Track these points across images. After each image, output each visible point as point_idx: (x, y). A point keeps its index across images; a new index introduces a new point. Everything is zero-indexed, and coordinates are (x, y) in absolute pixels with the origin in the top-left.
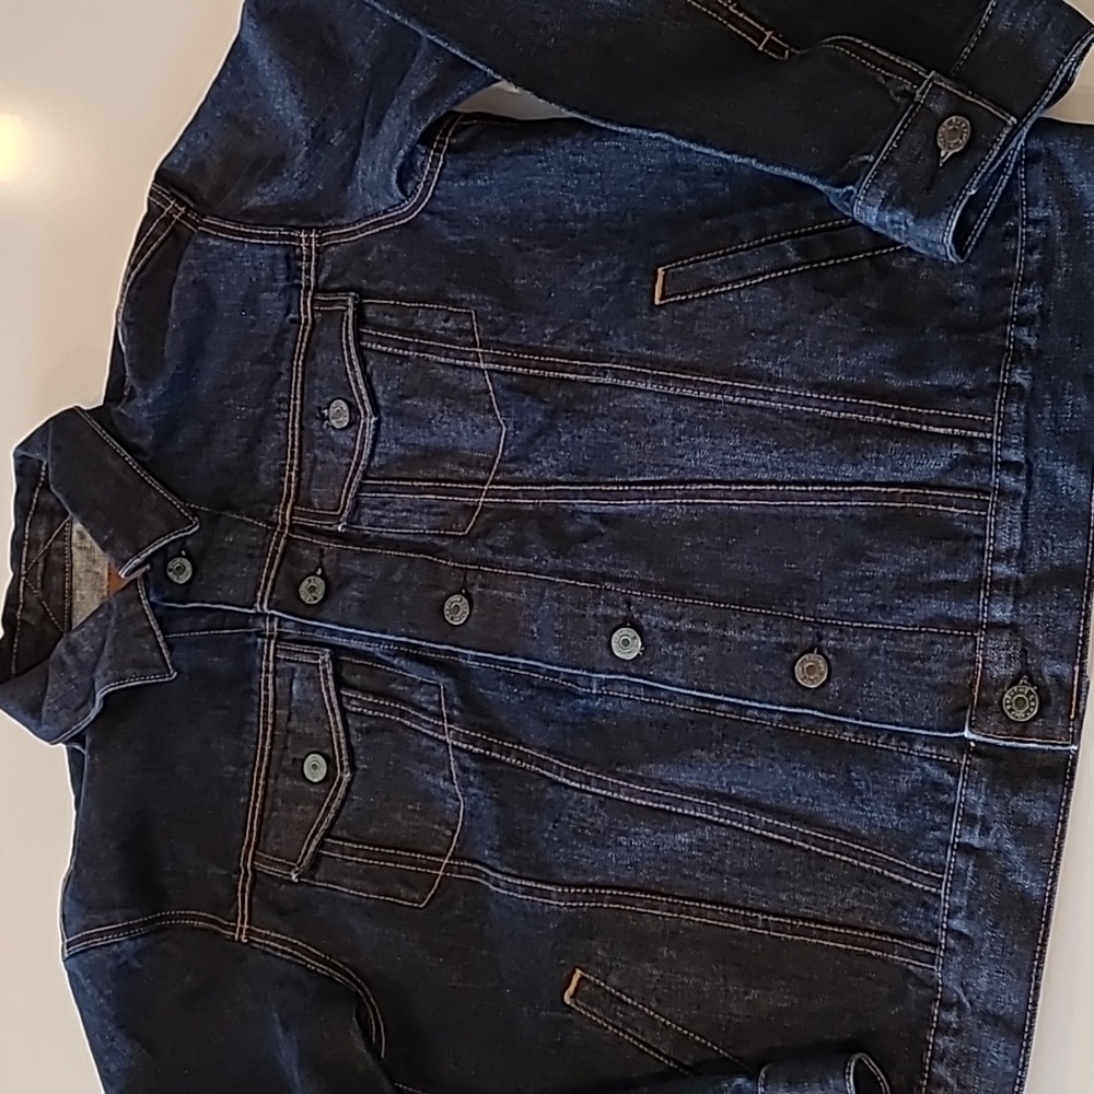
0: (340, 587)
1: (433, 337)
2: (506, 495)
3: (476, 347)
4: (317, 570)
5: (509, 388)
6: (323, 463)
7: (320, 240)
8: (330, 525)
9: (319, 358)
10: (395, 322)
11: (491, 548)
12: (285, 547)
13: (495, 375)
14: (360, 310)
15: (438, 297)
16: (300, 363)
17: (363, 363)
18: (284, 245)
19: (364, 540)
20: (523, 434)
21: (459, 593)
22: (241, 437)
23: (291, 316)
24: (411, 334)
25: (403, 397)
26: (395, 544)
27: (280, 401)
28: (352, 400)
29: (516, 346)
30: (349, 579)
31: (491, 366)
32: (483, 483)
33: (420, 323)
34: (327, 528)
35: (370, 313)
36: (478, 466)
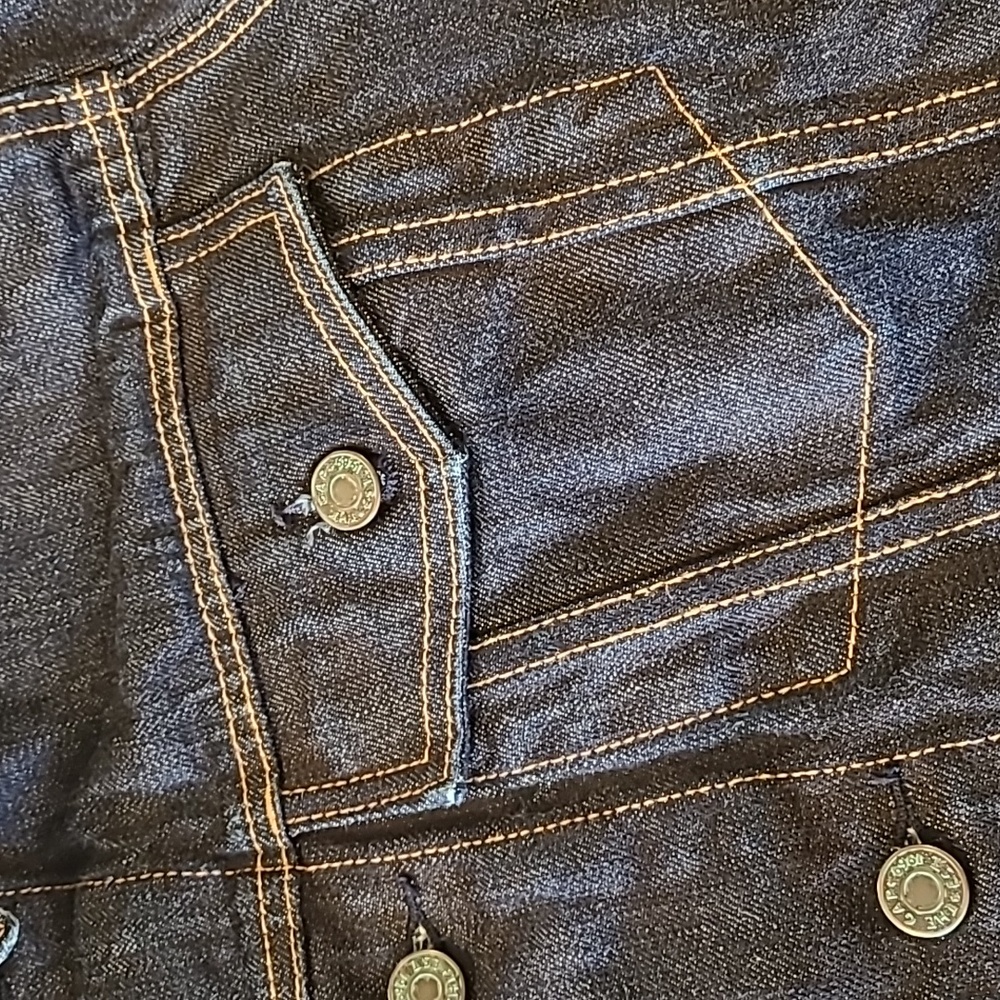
0: (506, 956)
1: (556, 181)
2: (929, 520)
3: (705, 149)
4: (411, 933)
5: (846, 219)
6: (324, 648)
7: (129, 95)
8: (413, 801)
9: (233, 374)
10: (434, 180)
11: (955, 678)
12: (301, 908)
13: (791, 201)
14: (315, 196)
15: (534, 73)
16: (177, 419)
17: (378, 323)
18: (38, 137)
19: (528, 804)
20: (925, 336)
21: (902, 840)
22: (75, 678)
23: (111, 313)
24: (491, 196)
25: (522, 372)
26: (632, 782)
27: (148, 537)
28: (374, 440)
29: (821, 104)
30: (526, 925)
31: (775, 178)
32: (847, 512)
33: (504, 159)
34: (406, 809)
35: (350, 189)
36: (808, 475)
